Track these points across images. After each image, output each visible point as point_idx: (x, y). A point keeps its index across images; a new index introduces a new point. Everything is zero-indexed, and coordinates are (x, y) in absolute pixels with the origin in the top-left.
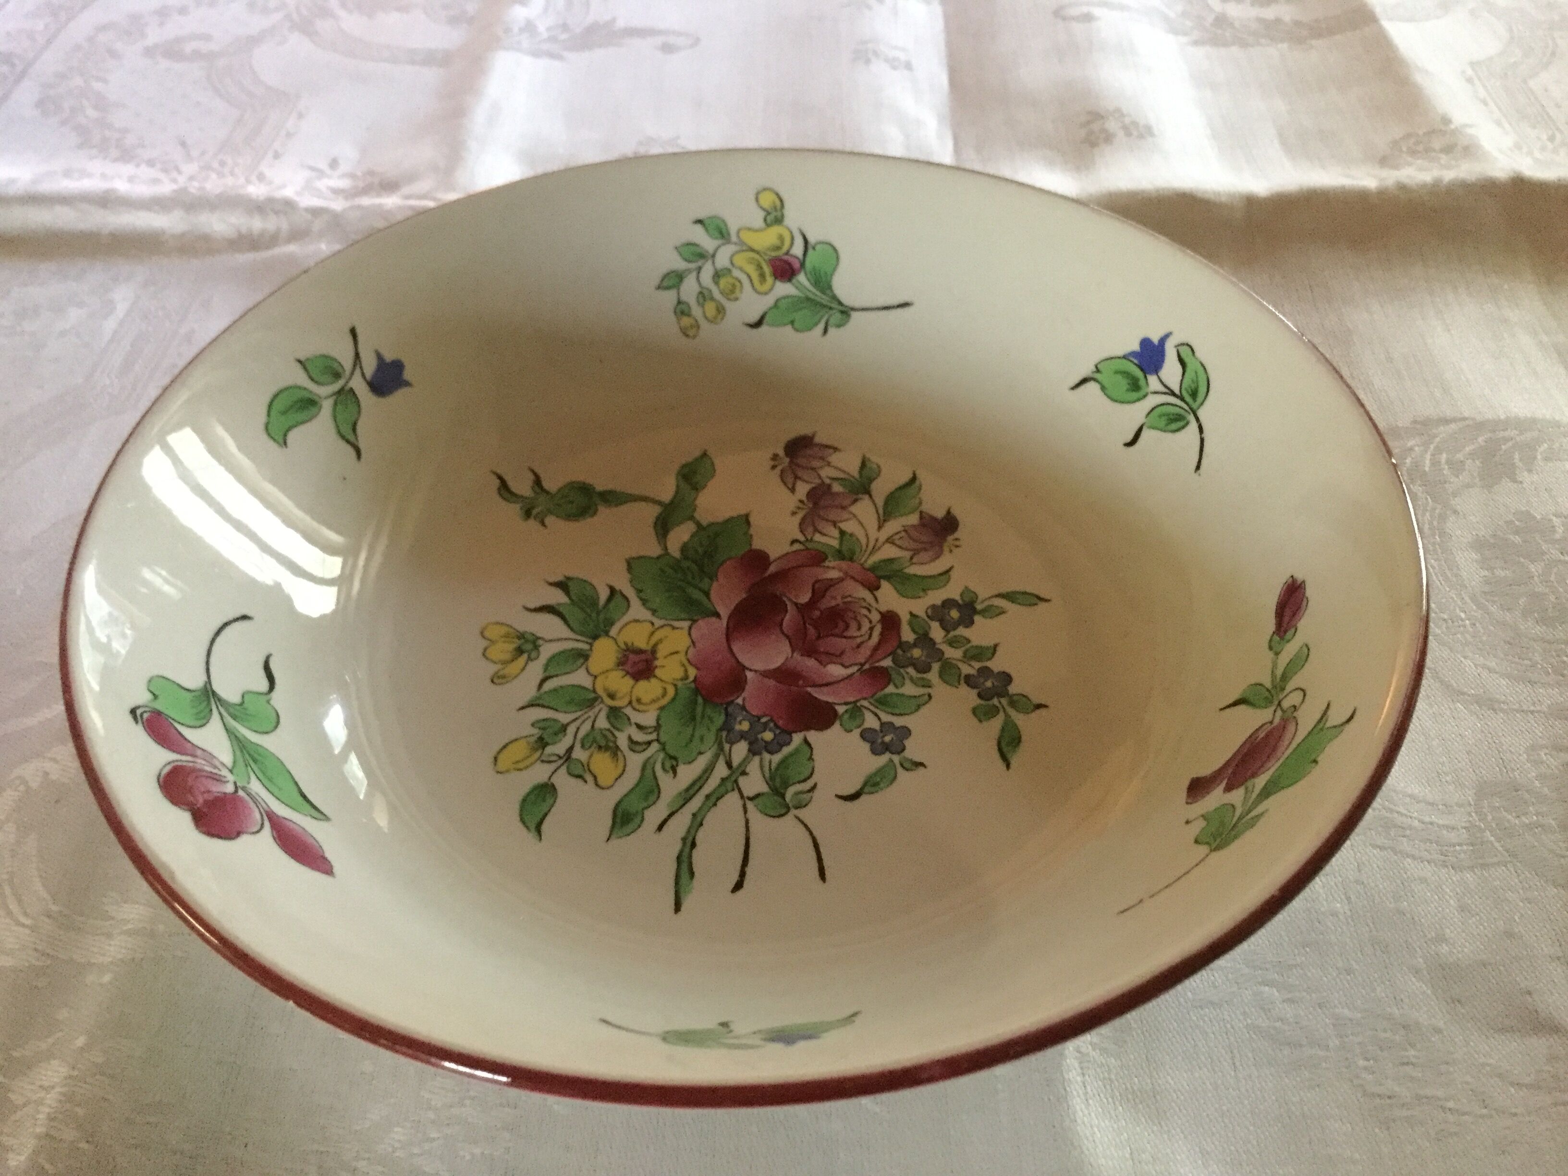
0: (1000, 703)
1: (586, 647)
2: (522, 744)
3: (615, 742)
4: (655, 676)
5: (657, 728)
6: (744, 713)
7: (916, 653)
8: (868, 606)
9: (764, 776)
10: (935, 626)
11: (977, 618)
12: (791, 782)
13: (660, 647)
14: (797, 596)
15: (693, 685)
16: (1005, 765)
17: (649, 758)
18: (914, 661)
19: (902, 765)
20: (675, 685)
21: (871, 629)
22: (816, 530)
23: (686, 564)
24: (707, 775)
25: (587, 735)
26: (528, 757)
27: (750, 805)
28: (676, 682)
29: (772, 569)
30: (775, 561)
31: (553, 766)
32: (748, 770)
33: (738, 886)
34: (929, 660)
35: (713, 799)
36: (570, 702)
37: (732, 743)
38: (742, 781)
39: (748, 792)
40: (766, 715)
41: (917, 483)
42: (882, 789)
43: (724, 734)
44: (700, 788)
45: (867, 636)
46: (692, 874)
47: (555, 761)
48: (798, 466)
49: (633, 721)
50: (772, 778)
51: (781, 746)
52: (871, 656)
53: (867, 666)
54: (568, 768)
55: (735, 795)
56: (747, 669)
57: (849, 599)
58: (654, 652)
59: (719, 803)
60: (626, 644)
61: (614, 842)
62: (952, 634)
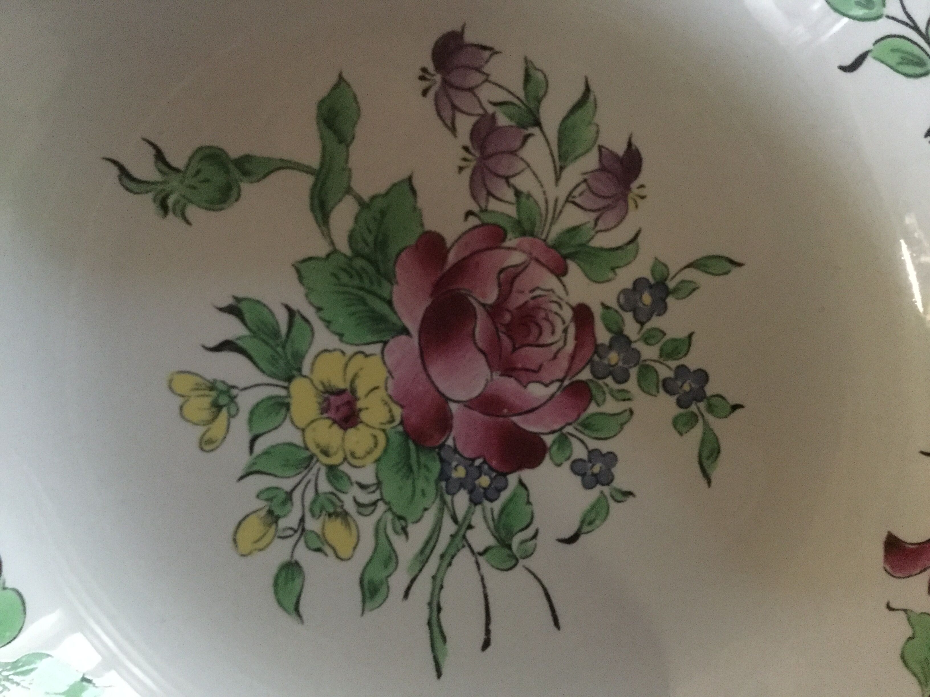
0: (698, 408)
1: (283, 392)
2: (253, 520)
3: (342, 507)
4: (361, 422)
5: (379, 484)
6: (457, 456)
7: (613, 357)
8: (559, 300)
9: (489, 528)
10: (628, 317)
11: (670, 301)
12: (515, 531)
13: (357, 382)
14: (484, 296)
15: (401, 429)
16: (706, 481)
17: (379, 521)
18: (611, 369)
19: (613, 498)
20: (384, 431)
21: (565, 331)
22: (490, 194)
23: (359, 263)
24: (436, 534)
25: (314, 502)
26: (264, 535)
27: (481, 559)
28: (383, 427)
29: (452, 258)
30: (453, 245)
31: (291, 541)
32: (473, 523)
33: (486, 644)
34: (626, 366)
35: (447, 559)
36: (286, 464)
37: (453, 494)
38: (470, 534)
39: (479, 547)
40: (479, 457)
41: (591, 98)
42: (598, 527)
43: (443, 484)
44: (434, 546)
45: (561, 344)
46: (444, 639)
47: (293, 535)
48: (452, 86)
49: (354, 479)
50: (497, 529)
51: (499, 491)
52: (569, 368)
53: (566, 382)
54: (306, 542)
55: (465, 552)
56: (451, 400)
57: (537, 293)
58: (353, 391)
59: (454, 562)
60: (322, 383)
61: (368, 614)
62: (648, 326)
